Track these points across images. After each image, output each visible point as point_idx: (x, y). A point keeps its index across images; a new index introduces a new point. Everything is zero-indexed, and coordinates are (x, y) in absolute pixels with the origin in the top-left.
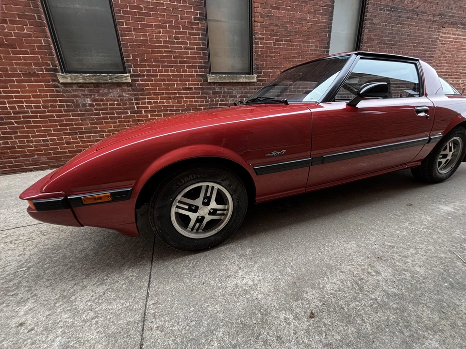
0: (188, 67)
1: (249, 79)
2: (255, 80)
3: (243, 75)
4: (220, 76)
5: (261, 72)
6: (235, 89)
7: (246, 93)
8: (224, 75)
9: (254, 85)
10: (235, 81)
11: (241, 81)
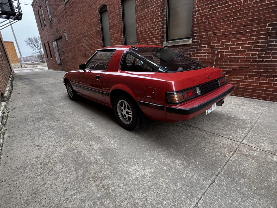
0: (155, 39)
1: (185, 43)
2: (190, 42)
3: (182, 40)
4: (168, 42)
5: (196, 36)
6: (177, 50)
7: (184, 52)
8: (171, 42)
9: (190, 46)
10: (177, 44)
11: (180, 44)
